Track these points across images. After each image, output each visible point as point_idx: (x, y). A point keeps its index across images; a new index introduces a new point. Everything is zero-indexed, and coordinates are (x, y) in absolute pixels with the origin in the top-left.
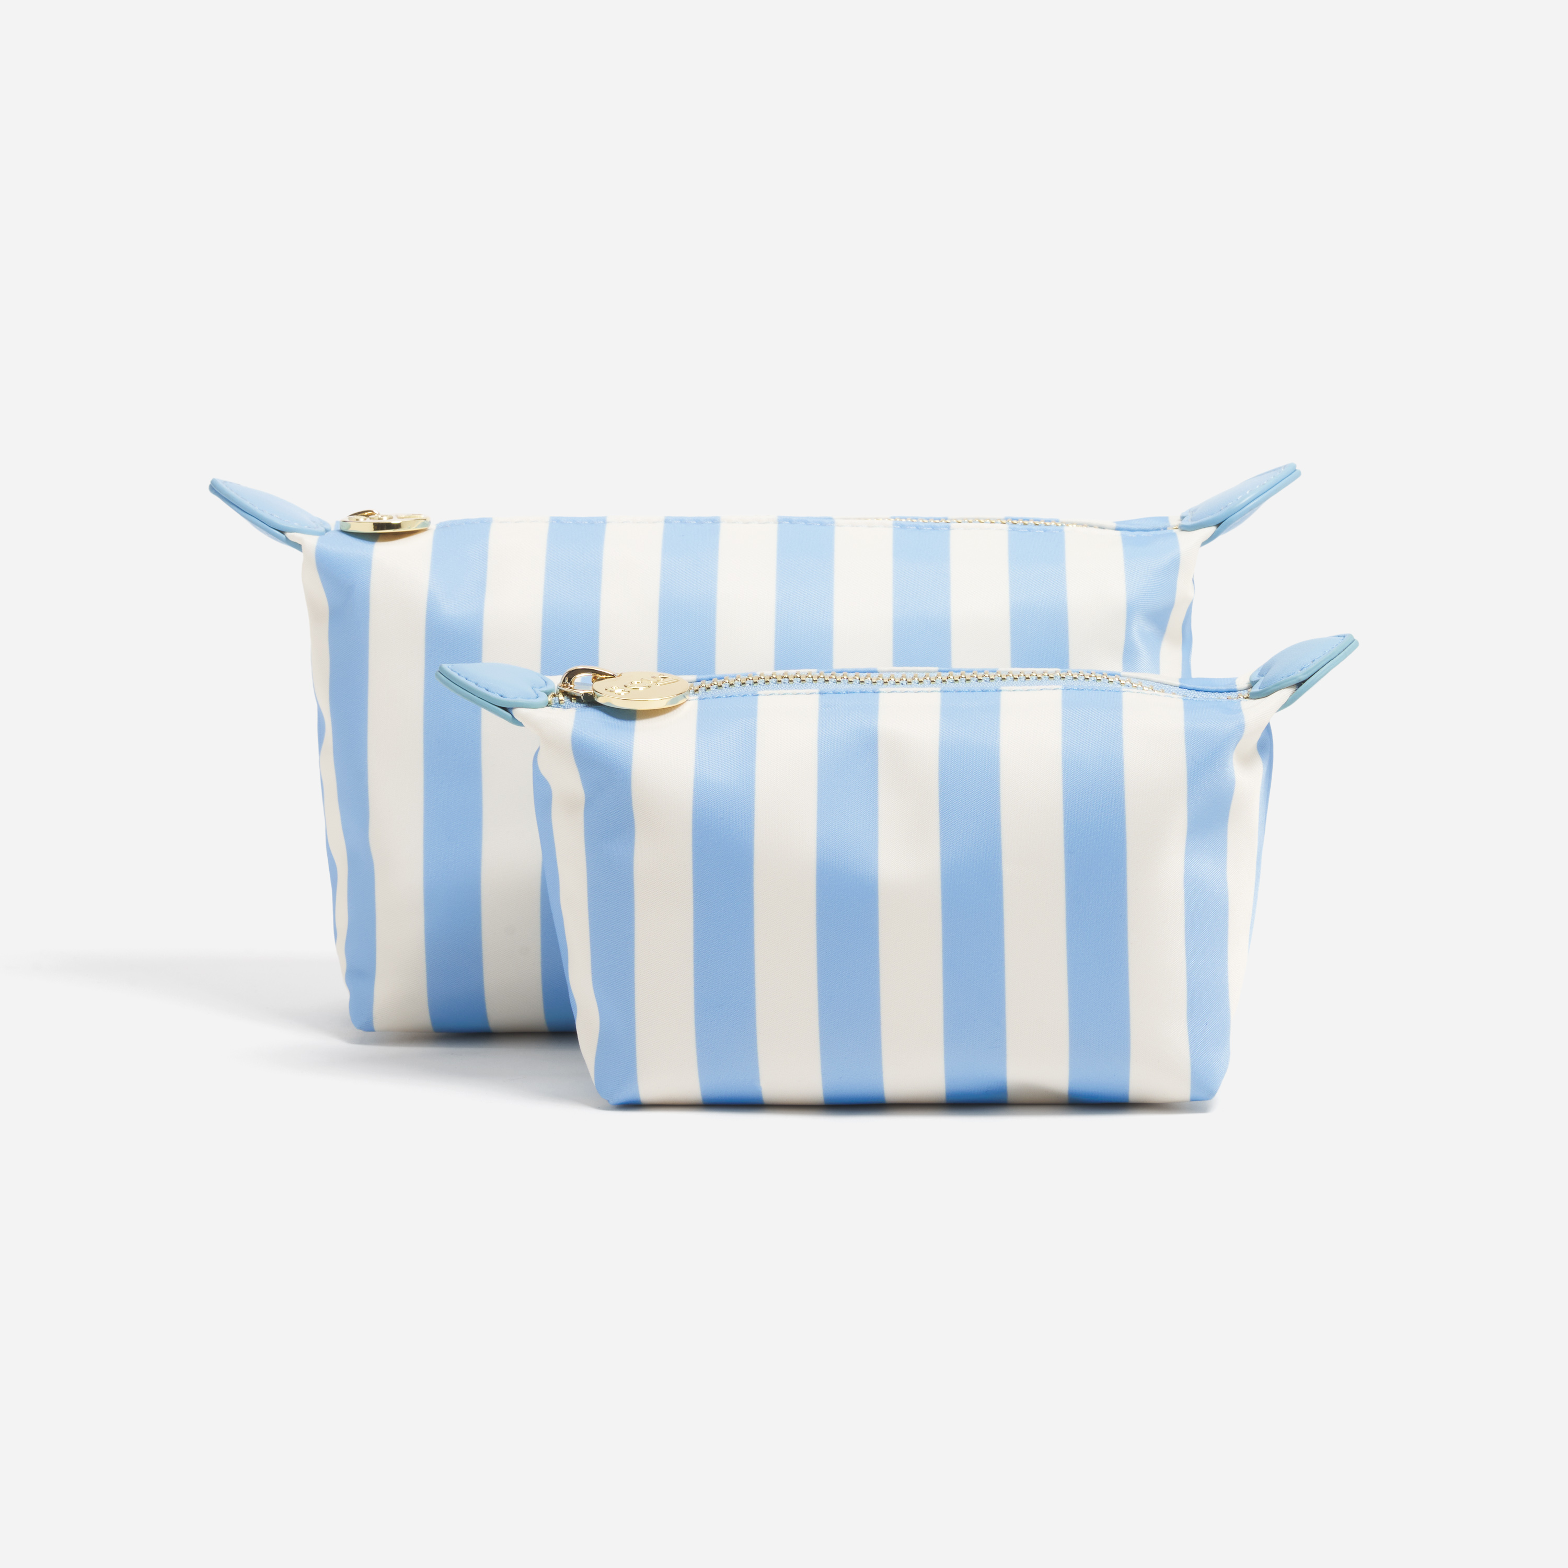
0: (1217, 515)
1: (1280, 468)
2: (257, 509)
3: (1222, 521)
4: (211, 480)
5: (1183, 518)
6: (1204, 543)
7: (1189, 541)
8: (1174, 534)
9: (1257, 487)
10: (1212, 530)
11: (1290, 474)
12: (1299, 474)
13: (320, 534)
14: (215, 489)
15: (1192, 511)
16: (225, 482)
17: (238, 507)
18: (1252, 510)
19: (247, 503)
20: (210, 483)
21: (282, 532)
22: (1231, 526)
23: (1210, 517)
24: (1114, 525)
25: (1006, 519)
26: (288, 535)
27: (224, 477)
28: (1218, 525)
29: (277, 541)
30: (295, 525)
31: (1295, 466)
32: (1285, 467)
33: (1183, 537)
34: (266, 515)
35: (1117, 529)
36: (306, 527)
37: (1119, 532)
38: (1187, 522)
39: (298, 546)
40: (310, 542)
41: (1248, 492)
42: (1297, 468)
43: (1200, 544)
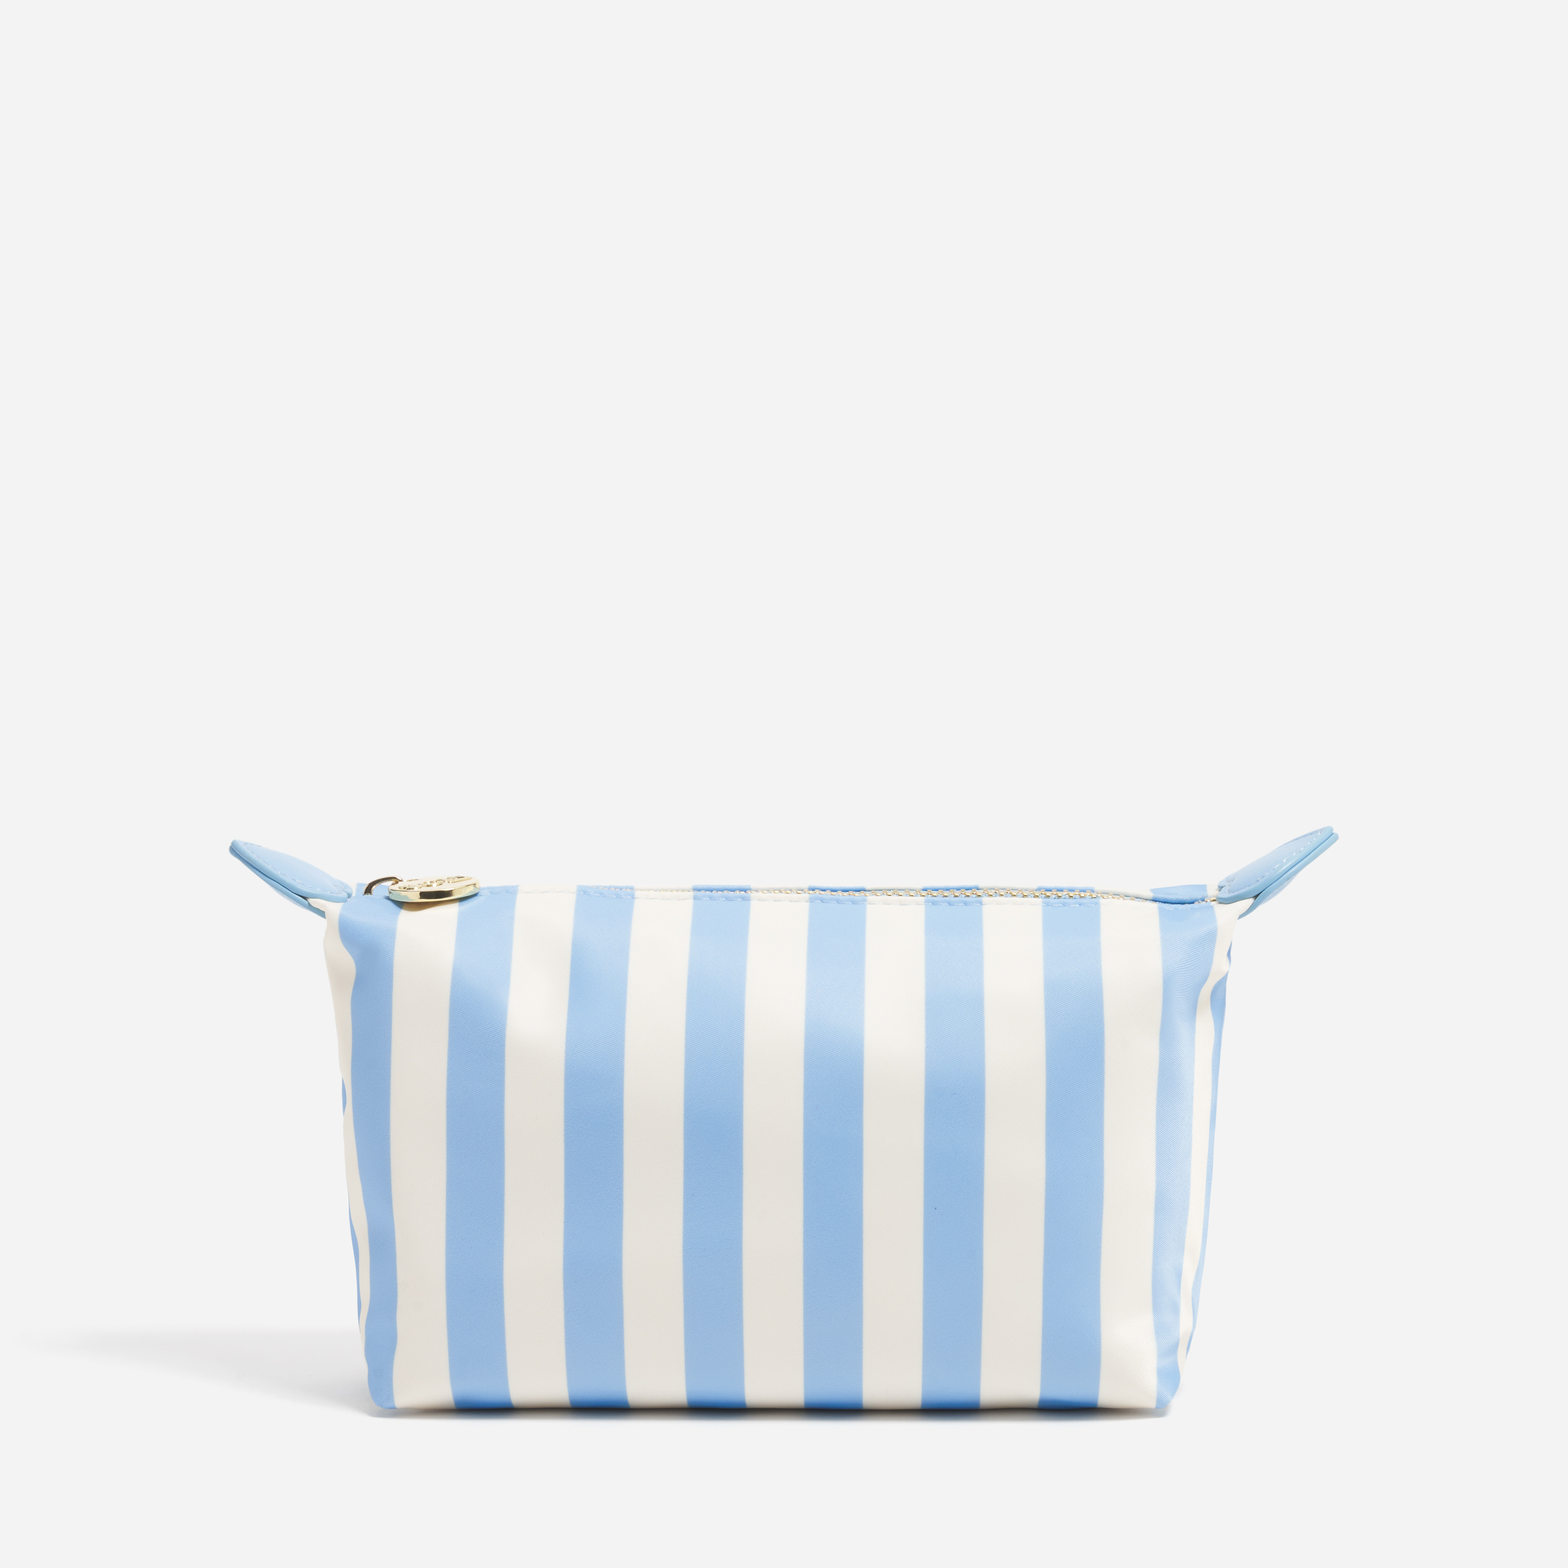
0: (1255, 887)
1: (1316, 832)
2: (278, 873)
3: (1258, 893)
4: (231, 841)
5: (1221, 888)
6: (1241, 916)
7: (1226, 914)
8: (1212, 907)
9: (1294, 854)
10: (1250, 901)
11: (1327, 838)
12: (1337, 838)
13: (344, 901)
14: (235, 850)
15: (1230, 880)
16: (246, 844)
17: (260, 871)
18: (1289, 879)
19: (269, 867)
20: (230, 844)
21: (305, 898)
22: (1269, 897)
23: (1247, 889)
24: (1151, 895)
25: (1039, 889)
26: (311, 901)
27: (247, 838)
28: (1256, 897)
29: (299, 906)
30: (318, 891)
31: (1332, 829)
32: (1321, 830)
33: (1219, 909)
34: (288, 880)
35: (1155, 900)
36: (329, 892)
37: (1156, 905)
38: (1225, 894)
39: (322, 914)
40: (334, 909)
41: (1285, 861)
42: (1334, 832)
43: (1238, 917)
